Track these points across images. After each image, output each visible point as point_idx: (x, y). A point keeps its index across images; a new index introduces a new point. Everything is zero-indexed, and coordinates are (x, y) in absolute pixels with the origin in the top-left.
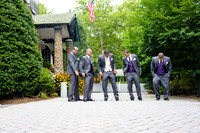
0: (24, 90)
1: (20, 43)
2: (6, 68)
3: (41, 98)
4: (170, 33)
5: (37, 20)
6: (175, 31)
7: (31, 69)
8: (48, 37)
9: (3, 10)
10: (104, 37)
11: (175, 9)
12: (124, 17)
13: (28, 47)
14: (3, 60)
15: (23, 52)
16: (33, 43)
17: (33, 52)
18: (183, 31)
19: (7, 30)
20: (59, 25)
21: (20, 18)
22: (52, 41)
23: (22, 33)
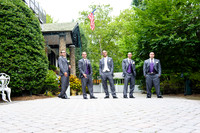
0: (32, 89)
1: (28, 47)
2: (16, 69)
3: (47, 96)
4: (161, 38)
5: (44, 28)
6: (165, 37)
7: (38, 70)
8: (54, 43)
9: (15, 18)
10: (104, 44)
11: (165, 18)
12: (120, 27)
13: (36, 50)
14: (14, 62)
15: (31, 55)
16: (40, 47)
17: (40, 56)
18: (172, 37)
19: (18, 36)
21: (29, 25)
22: (57, 47)
23: (31, 38)
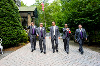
1: (12, 22)
3: (23, 45)
4: (80, 19)
10: (46, 15)
13: (16, 24)
16: (19, 22)
17: (19, 26)
20: (30, 12)
21: (12, 10)
23: (13, 17)
